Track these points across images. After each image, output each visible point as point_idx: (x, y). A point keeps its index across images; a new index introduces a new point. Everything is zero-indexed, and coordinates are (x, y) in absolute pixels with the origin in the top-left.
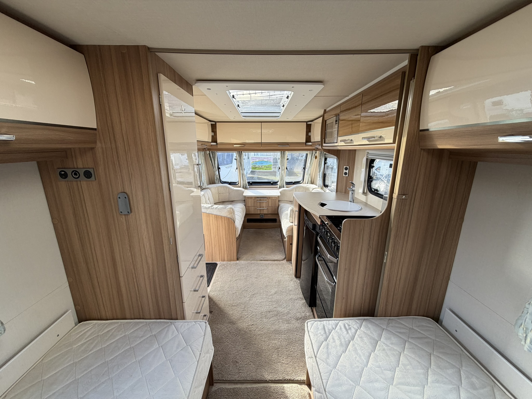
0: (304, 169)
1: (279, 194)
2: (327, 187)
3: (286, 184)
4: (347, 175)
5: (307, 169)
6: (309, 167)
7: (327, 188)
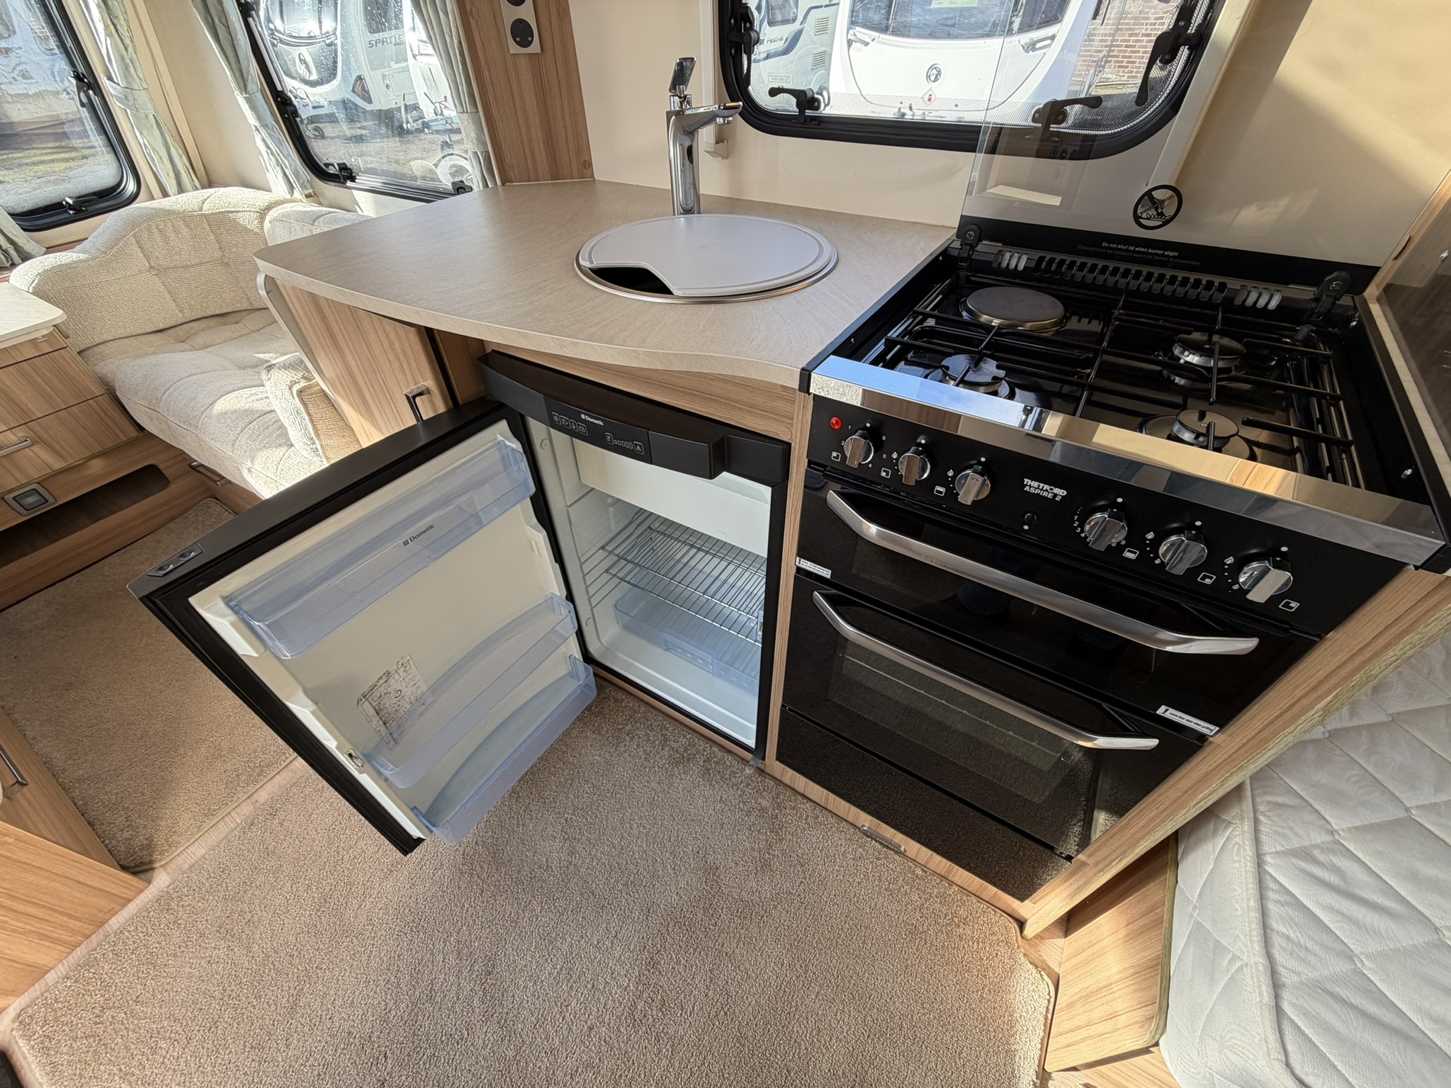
0: (90, 86)
1: (52, 314)
2: (353, 179)
3: (25, 230)
4: (535, 47)
5: (110, 78)
6: (126, 67)
7: (349, 184)
